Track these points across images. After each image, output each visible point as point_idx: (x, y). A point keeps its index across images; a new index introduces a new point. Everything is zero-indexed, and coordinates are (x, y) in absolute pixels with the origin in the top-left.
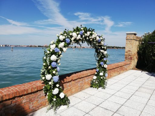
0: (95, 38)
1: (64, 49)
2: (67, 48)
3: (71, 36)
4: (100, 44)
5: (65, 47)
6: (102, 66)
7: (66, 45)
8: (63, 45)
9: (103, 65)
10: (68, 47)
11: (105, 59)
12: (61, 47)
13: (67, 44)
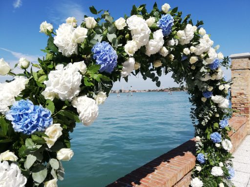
0: (204, 53)
1: (86, 107)
2: (101, 97)
3: (124, 35)
4: (213, 78)
5: (86, 90)
6: (218, 145)
7: (96, 77)
8: (77, 79)
9: (220, 143)
10: (107, 90)
11: (224, 124)
12: (63, 94)
13: (103, 72)
